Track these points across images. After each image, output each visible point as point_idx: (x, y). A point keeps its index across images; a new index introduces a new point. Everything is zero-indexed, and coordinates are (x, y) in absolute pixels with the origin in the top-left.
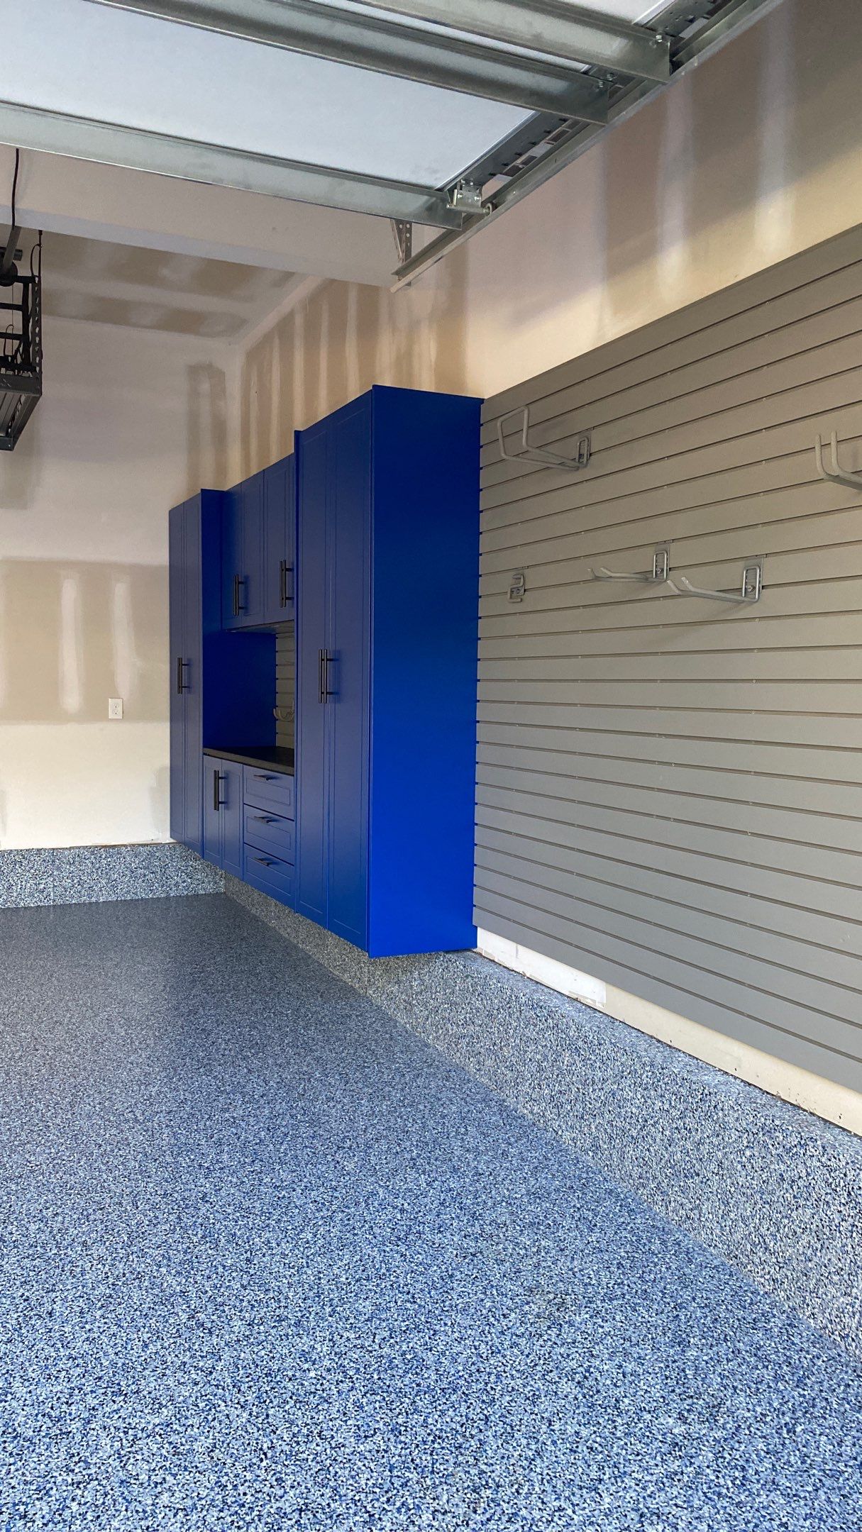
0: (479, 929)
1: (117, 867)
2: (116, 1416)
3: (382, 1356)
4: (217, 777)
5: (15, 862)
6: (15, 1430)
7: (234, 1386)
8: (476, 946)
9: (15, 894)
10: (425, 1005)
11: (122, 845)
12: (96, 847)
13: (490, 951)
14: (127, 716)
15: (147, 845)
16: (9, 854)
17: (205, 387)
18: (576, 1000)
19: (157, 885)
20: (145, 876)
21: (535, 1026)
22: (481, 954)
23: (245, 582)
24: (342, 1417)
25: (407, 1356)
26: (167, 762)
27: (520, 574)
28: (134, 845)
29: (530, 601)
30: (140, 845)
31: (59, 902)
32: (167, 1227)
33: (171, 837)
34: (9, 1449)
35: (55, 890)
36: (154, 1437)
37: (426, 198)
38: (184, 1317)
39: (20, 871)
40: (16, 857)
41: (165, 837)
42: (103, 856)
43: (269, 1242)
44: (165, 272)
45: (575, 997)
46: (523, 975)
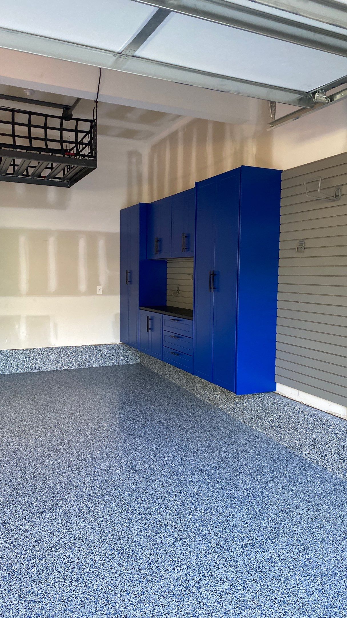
0: (277, 383)
1: (99, 353)
2: (209, 586)
3: (300, 561)
4: (148, 319)
5: (60, 352)
6: (172, 592)
7: (249, 573)
8: (276, 390)
9: (61, 365)
10: (251, 413)
11: (101, 345)
12: (92, 345)
13: (283, 393)
14: (104, 293)
15: (111, 344)
16: (59, 348)
17: (134, 160)
18: (331, 414)
19: (114, 360)
20: (110, 357)
21: (313, 424)
22: (278, 394)
23: (160, 241)
24: (297, 586)
25: (310, 560)
26: (119, 311)
27: (302, 242)
28: (106, 344)
29: (307, 253)
30: (108, 344)
31: (77, 367)
32: (188, 506)
33: (120, 341)
34: (174, 599)
35: (76, 363)
36: (228, 594)
37: (300, 95)
38: (215, 544)
39: (62, 355)
40: (61, 350)
41: (118, 341)
42: (94, 349)
43: (232, 513)
44: (129, 115)
45: (330, 412)
46: (302, 403)
